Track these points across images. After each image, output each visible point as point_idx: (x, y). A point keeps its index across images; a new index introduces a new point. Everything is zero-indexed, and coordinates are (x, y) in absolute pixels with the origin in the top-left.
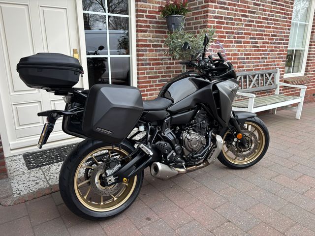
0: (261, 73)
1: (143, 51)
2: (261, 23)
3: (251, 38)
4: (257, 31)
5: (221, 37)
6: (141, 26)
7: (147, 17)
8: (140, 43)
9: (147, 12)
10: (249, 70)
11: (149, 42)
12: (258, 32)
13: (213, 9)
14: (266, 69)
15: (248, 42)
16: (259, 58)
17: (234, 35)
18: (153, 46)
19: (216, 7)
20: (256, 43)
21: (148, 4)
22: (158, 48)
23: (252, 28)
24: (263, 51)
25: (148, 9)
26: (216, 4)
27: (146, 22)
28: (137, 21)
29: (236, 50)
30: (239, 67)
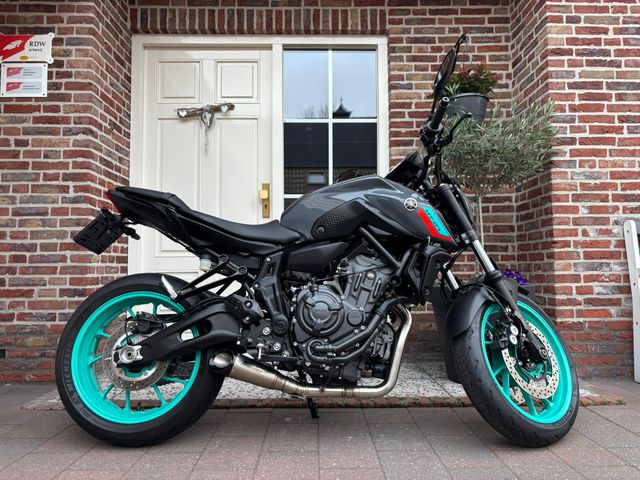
6: (398, 134)
7: (411, 115)
9: (413, 106)
13: (566, 68)
19: (572, 64)
21: (414, 91)
25: (414, 101)
26: (574, 57)
27: (410, 124)
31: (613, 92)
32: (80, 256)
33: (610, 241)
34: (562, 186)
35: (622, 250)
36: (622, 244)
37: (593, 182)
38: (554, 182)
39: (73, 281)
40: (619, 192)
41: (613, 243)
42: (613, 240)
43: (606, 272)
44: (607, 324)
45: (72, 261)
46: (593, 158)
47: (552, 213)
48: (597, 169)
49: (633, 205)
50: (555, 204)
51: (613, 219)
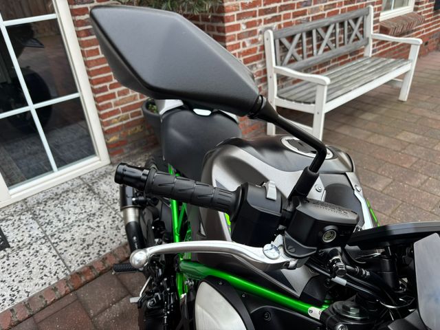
0: (340, 19)
10: (317, 17)
30: (296, 15)
33: (256, 48)
34: (231, 9)
35: (262, 52)
36: (263, 48)
37: (248, 1)
40: (263, 7)
41: (259, 48)
42: (258, 46)
43: (255, 70)
47: (224, 32)
49: (269, 16)
50: (227, 24)
51: (259, 30)
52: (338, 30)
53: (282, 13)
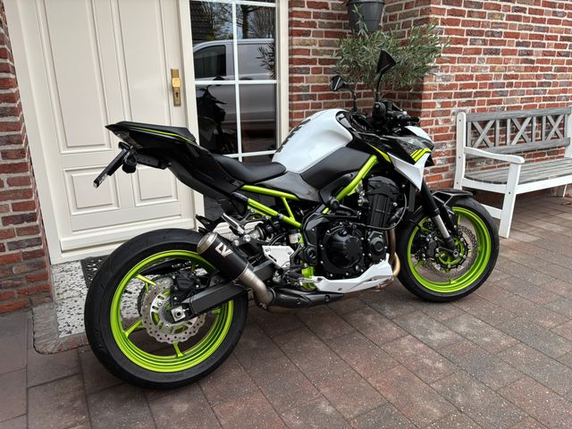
0: (539, 114)
1: (300, 71)
2: (541, 12)
3: (518, 44)
4: (531, 30)
5: (458, 41)
6: (298, 24)
7: (310, 5)
8: (295, 57)
10: (513, 108)
11: (313, 54)
12: (533, 32)
14: (548, 106)
15: (513, 52)
16: (533, 85)
17: (483, 37)
18: (322, 62)
20: (528, 55)
22: (331, 66)
23: (522, 23)
24: (542, 69)
27: (307, 14)
28: (291, 15)
29: (486, 68)
30: (490, 103)
31: (467, 10)
32: (20, 178)
33: (448, 128)
34: (429, 88)
35: (453, 133)
36: (454, 129)
37: (445, 83)
38: (425, 83)
39: (16, 207)
40: (458, 91)
41: (450, 128)
42: (450, 126)
43: (444, 149)
44: (439, 184)
45: (10, 185)
46: (448, 64)
47: (421, 108)
48: (449, 73)
49: (464, 100)
50: (424, 101)
51: (452, 111)
52: (535, 124)
53: (477, 99)
